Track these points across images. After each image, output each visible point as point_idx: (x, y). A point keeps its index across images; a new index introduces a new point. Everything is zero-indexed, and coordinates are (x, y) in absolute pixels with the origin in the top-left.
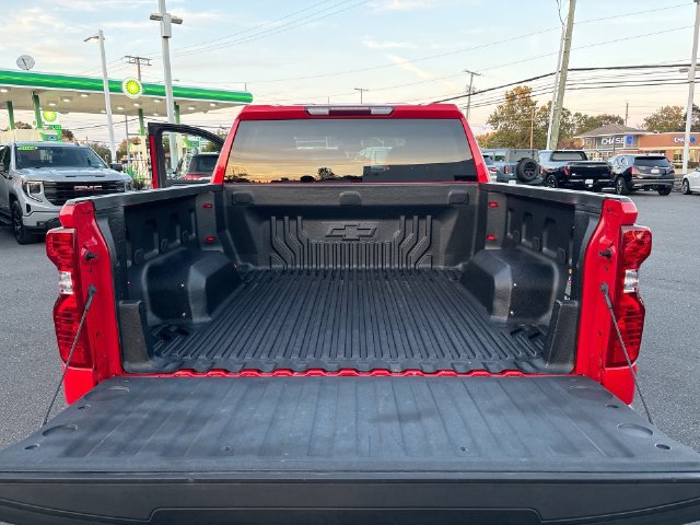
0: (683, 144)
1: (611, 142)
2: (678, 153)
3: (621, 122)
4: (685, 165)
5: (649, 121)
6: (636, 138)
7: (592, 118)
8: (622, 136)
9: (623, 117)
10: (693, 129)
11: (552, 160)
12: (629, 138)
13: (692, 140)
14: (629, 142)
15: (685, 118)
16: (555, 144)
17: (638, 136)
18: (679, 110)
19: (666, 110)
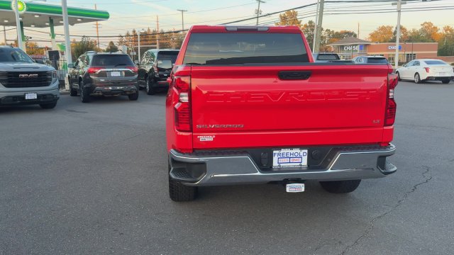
0: (394, 50)
1: (350, 48)
2: (391, 56)
3: (355, 36)
4: (396, 63)
5: (372, 35)
6: (365, 46)
7: (337, 33)
8: (356, 45)
9: (356, 33)
10: (400, 41)
11: (318, 59)
12: (361, 46)
13: (400, 48)
14: (361, 48)
15: (395, 33)
16: (318, 49)
17: (366, 45)
18: (391, 28)
19: (383, 28)
